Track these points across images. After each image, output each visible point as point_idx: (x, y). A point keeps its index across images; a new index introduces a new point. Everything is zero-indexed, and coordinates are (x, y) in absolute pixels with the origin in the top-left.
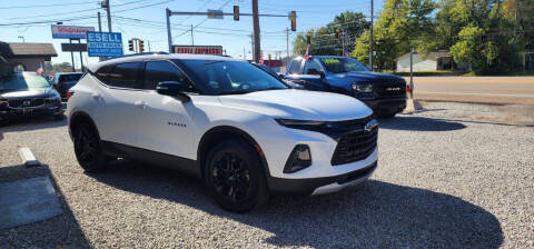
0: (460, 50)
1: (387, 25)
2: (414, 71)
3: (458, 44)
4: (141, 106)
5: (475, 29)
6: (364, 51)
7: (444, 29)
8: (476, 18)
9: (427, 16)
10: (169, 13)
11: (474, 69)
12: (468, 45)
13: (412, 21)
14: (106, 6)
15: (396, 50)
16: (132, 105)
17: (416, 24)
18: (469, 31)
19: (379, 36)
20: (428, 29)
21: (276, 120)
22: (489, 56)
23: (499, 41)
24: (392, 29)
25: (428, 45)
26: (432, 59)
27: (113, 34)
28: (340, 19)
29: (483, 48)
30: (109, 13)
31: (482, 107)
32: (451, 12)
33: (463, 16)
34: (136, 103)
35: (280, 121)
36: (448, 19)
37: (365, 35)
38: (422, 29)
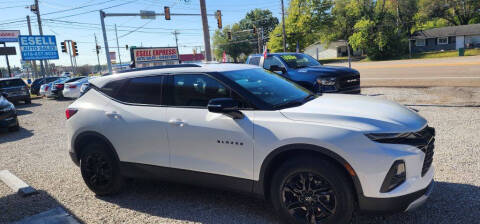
0: (356, 40)
1: (296, 20)
2: (320, 59)
3: (354, 35)
4: (177, 125)
5: (367, 22)
6: (277, 44)
7: (340, 22)
8: (367, 12)
9: (326, 12)
10: (103, 15)
11: (369, 55)
12: (363, 36)
13: (315, 16)
14: (35, 9)
15: (304, 42)
16: (167, 124)
17: (318, 19)
18: (362, 24)
19: (289, 30)
20: (329, 23)
21: (366, 135)
22: (380, 44)
23: (387, 30)
24: (300, 24)
25: (329, 37)
26: (333, 48)
27: (47, 37)
28: (251, 16)
29: (375, 37)
30: (39, 16)
31: (412, 90)
32: (346, 8)
33: (357, 11)
34: (171, 121)
35: (370, 135)
36: (344, 14)
37: (278, 30)
38: (323, 23)
